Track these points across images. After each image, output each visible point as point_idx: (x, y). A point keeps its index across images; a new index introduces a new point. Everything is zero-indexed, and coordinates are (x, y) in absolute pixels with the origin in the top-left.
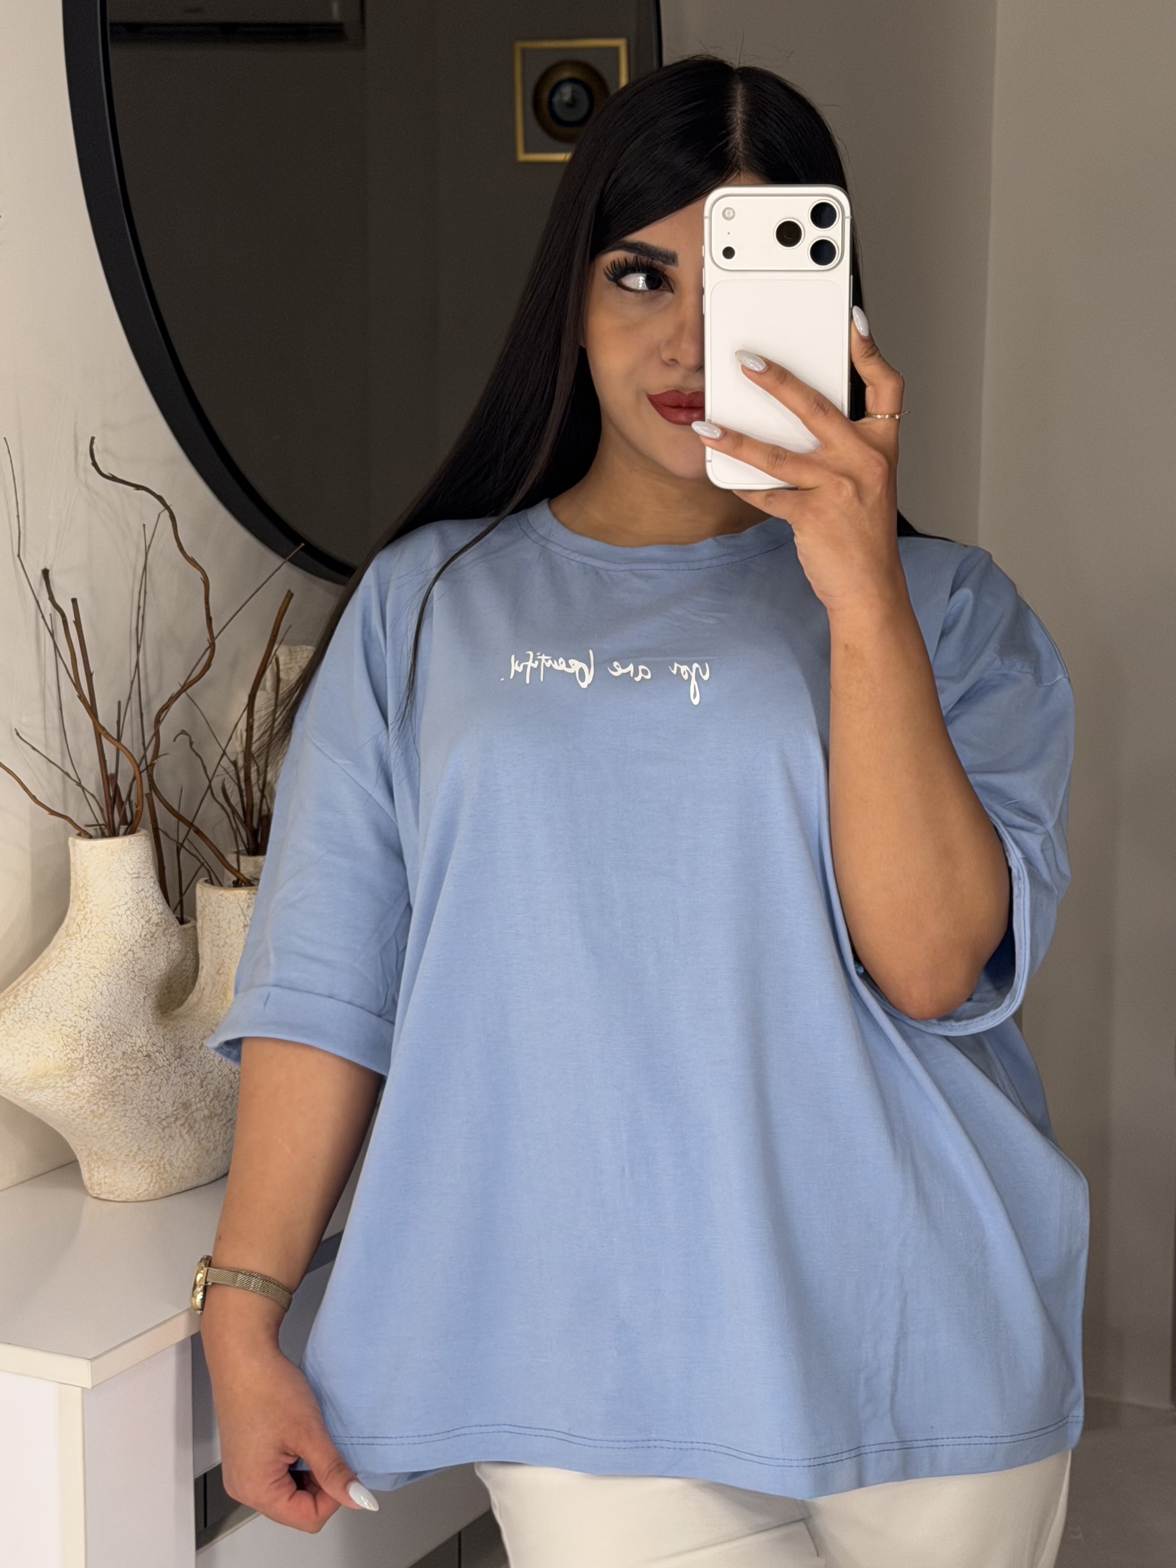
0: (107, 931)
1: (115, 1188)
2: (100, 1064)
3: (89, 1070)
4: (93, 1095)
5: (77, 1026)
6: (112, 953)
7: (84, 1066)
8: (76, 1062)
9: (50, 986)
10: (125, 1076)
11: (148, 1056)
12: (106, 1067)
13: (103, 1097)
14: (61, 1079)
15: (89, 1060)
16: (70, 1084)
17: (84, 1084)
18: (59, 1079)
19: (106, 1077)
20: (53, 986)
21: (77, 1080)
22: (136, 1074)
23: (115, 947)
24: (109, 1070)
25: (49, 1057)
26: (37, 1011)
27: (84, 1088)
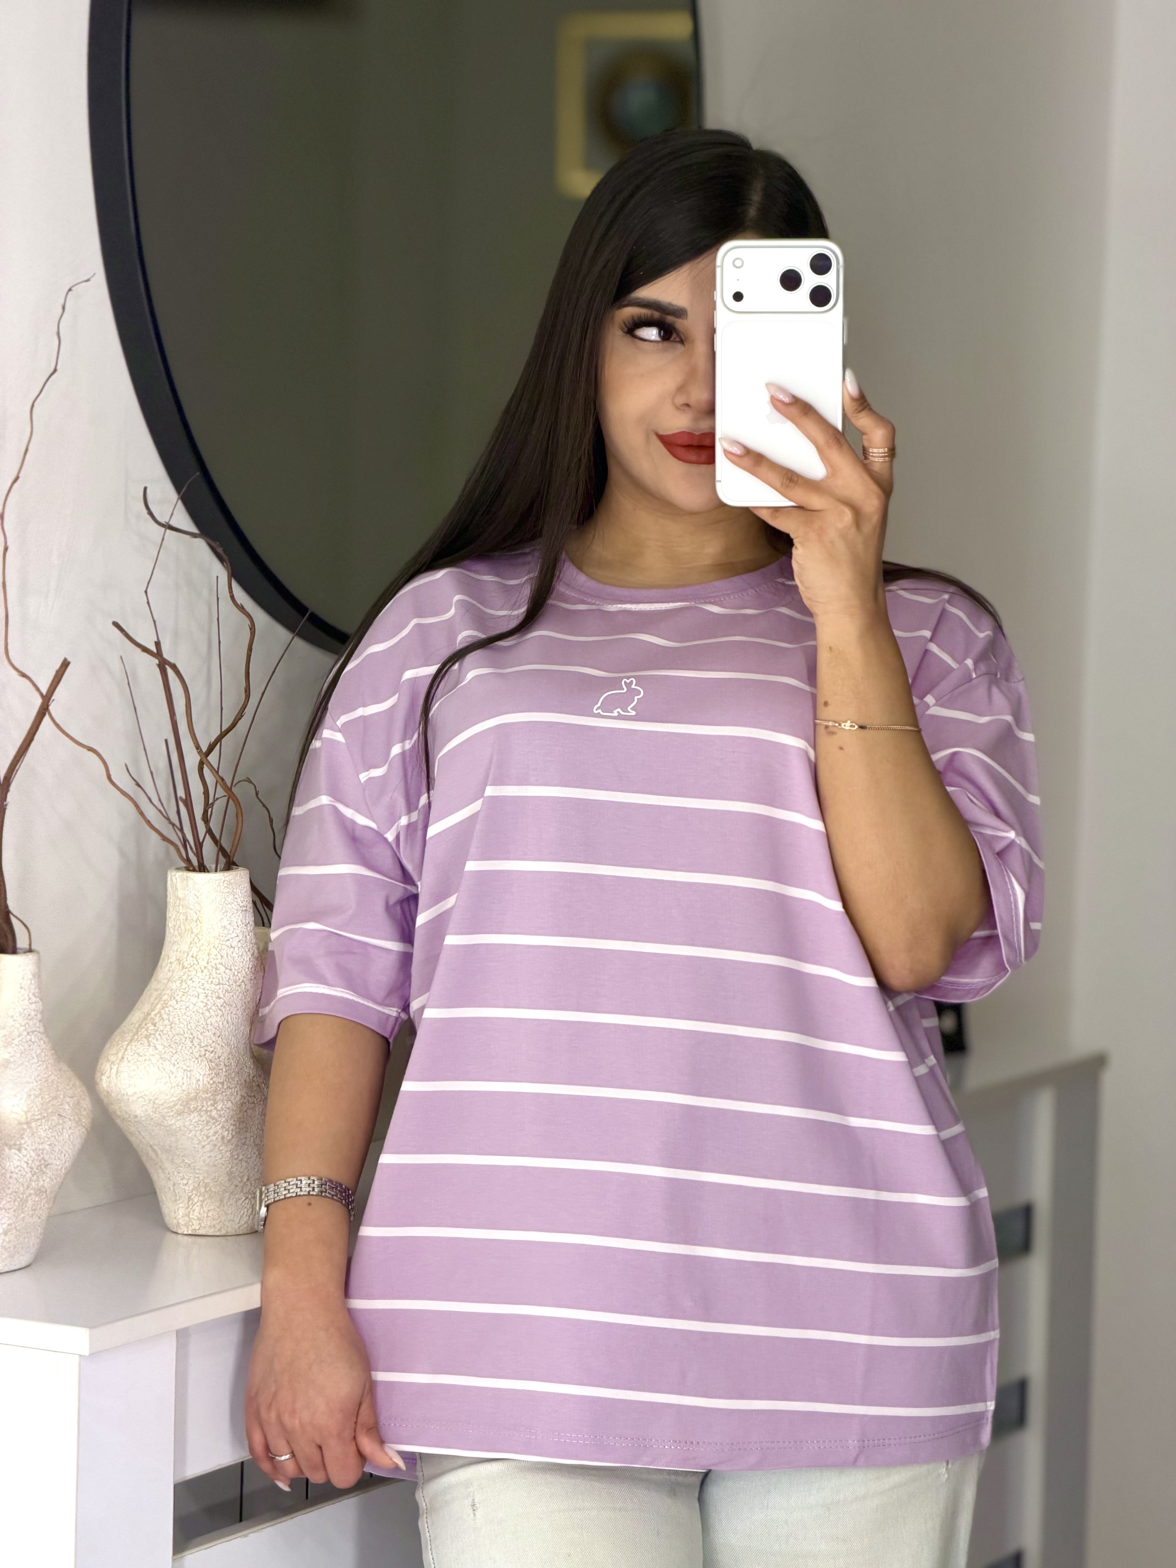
0: (224, 964)
1: (218, 1221)
2: (233, 1090)
3: (227, 1095)
4: (227, 1121)
5: (216, 1052)
6: (231, 984)
7: (224, 1090)
8: (219, 1087)
9: (185, 1014)
10: (247, 1103)
11: (258, 1086)
12: (237, 1094)
13: (233, 1123)
14: (207, 1104)
15: (227, 1085)
16: (213, 1108)
17: (222, 1109)
18: (205, 1102)
19: (236, 1102)
20: (187, 1014)
21: (219, 1104)
22: (253, 1103)
23: (231, 977)
24: (239, 1097)
25: (199, 1080)
26: (181, 1036)
27: (222, 1112)
